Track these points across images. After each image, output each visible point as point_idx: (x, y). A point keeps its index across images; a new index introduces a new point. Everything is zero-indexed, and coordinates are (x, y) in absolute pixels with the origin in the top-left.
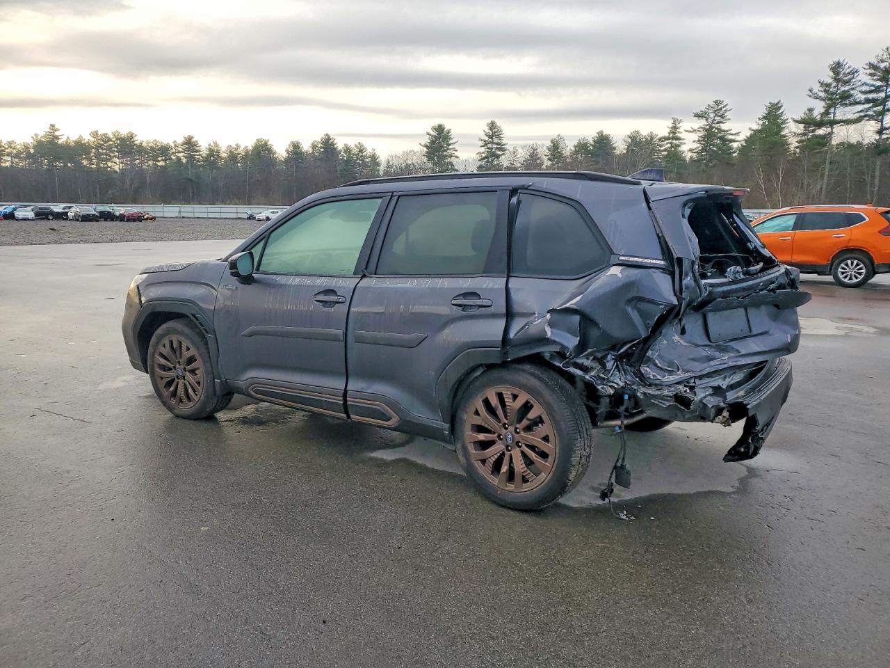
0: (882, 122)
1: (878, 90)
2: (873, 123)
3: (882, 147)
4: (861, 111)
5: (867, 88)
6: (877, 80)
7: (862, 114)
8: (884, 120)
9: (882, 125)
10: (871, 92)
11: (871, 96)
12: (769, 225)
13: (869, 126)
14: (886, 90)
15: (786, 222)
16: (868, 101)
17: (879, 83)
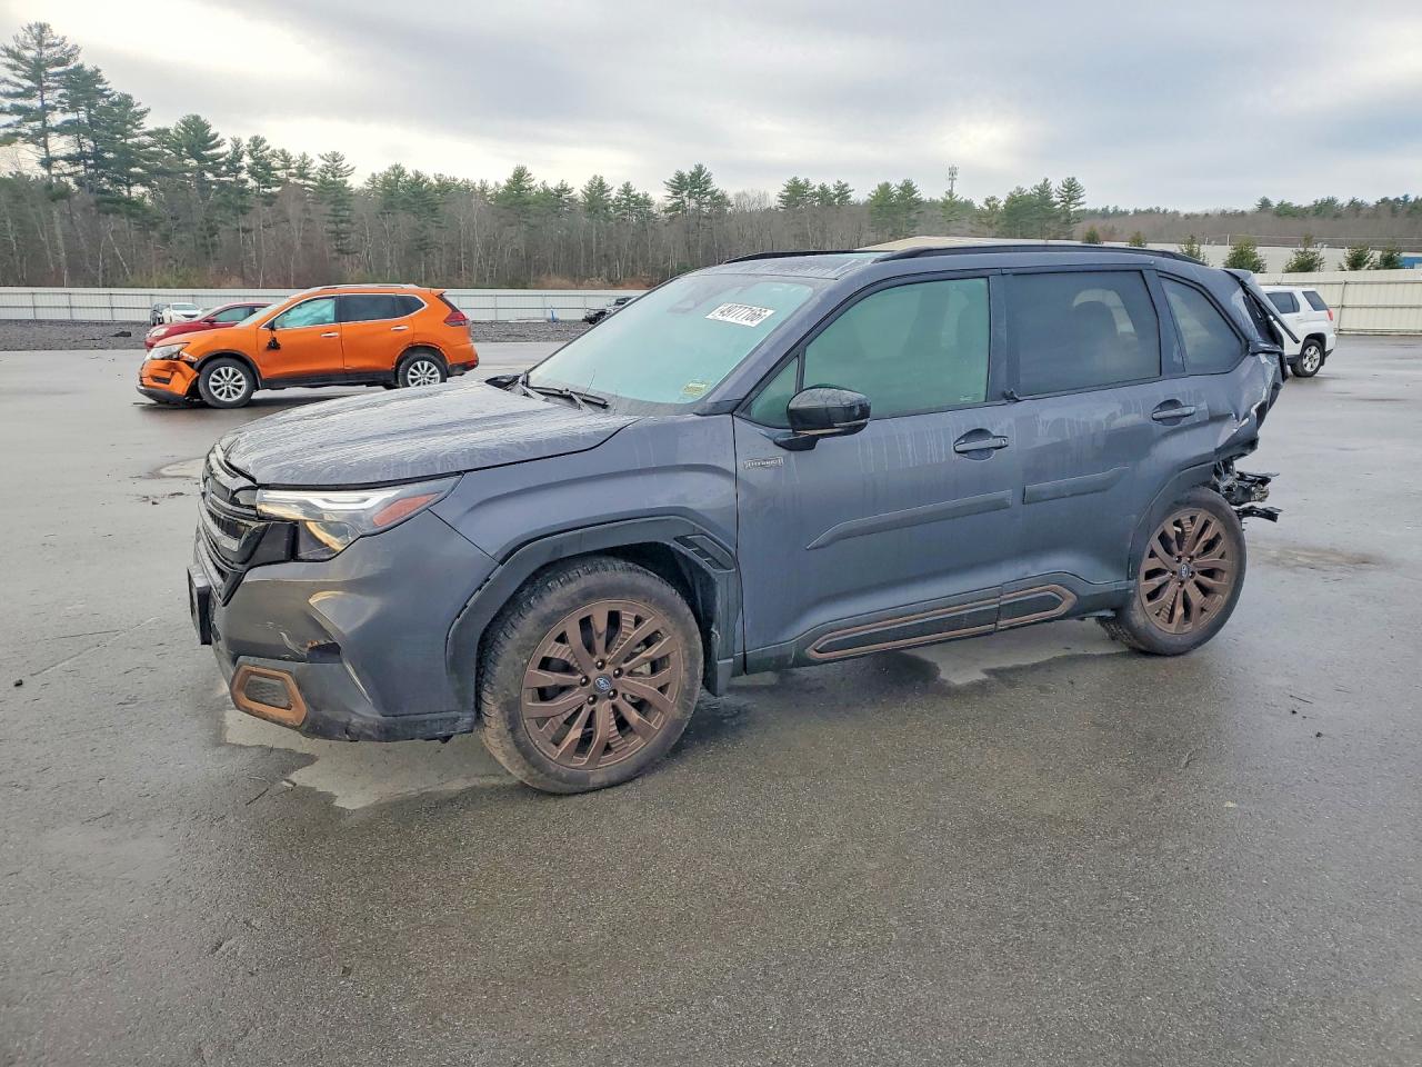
0: (46, 146)
1: (28, 94)
2: (31, 147)
3: (54, 189)
4: (9, 126)
5: (11, 89)
6: (25, 77)
7: (11, 130)
8: (49, 143)
9: (47, 152)
10: (17, 95)
11: (20, 102)
12: (299, 315)
13: (25, 152)
14: (42, 96)
15: (319, 310)
16: (17, 110)
17: (28, 83)
